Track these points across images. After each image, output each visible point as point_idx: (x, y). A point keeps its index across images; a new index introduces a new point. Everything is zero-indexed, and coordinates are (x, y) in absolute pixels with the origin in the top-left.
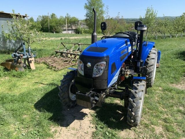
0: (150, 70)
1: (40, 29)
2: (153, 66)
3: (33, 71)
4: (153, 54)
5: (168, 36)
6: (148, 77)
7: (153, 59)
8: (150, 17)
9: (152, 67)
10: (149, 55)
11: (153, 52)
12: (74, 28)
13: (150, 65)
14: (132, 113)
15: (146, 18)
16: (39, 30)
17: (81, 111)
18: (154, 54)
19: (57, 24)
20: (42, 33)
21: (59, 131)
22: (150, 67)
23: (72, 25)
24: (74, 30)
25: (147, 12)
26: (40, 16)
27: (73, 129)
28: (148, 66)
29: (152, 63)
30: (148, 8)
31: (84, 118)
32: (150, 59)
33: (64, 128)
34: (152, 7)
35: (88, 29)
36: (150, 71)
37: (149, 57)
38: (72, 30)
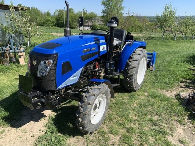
0: (132, 72)
1: (55, 24)
2: (135, 69)
3: (21, 66)
4: (137, 55)
5: (190, 37)
6: (129, 81)
7: (136, 60)
8: (169, 15)
9: (133, 69)
10: (131, 56)
11: (137, 53)
12: (90, 24)
13: (132, 67)
14: (79, 119)
15: (164, 16)
16: (53, 24)
17: (42, 112)
18: (139, 56)
19: (72, 19)
20: (56, 28)
21: (7, 132)
22: (132, 69)
23: (89, 21)
24: (91, 26)
25: (165, 9)
26: (57, 11)
27: (23, 131)
28: (129, 68)
29: (134, 65)
30: (167, 5)
31: (39, 120)
32: (133, 61)
33: (13, 129)
34: (171, 4)
35: (105, 26)
36: (131, 74)
37: (131, 58)
38: (88, 26)
